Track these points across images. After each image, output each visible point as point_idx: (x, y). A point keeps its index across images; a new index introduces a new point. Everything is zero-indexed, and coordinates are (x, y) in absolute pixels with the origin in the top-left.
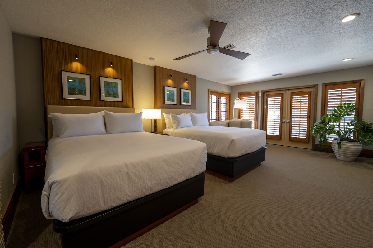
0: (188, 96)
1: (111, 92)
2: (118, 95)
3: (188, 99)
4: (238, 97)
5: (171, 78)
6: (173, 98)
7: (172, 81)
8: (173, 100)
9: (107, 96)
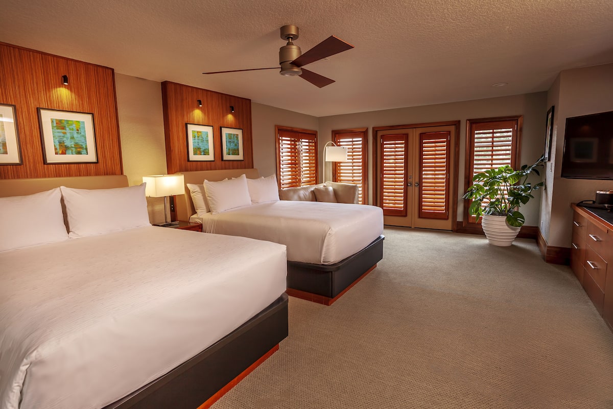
0: (236, 142)
1: (68, 143)
2: (86, 149)
3: (236, 147)
4: (331, 140)
5: (201, 106)
6: (206, 147)
7: (202, 111)
8: (206, 152)
9: (60, 152)
